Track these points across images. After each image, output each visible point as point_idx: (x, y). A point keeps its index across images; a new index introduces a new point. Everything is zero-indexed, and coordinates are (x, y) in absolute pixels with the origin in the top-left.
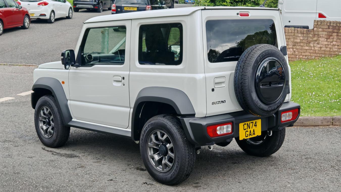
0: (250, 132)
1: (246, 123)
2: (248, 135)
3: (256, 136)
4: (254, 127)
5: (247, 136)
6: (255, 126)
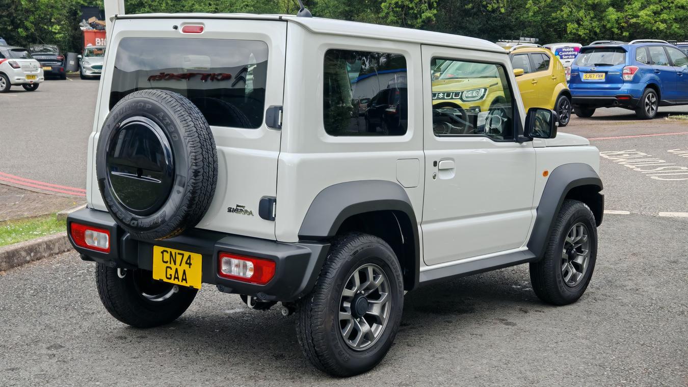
0: (177, 271)
1: (169, 250)
2: (171, 275)
3: (188, 285)
4: (185, 266)
5: (169, 276)
6: (186, 263)
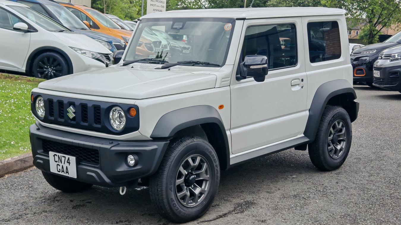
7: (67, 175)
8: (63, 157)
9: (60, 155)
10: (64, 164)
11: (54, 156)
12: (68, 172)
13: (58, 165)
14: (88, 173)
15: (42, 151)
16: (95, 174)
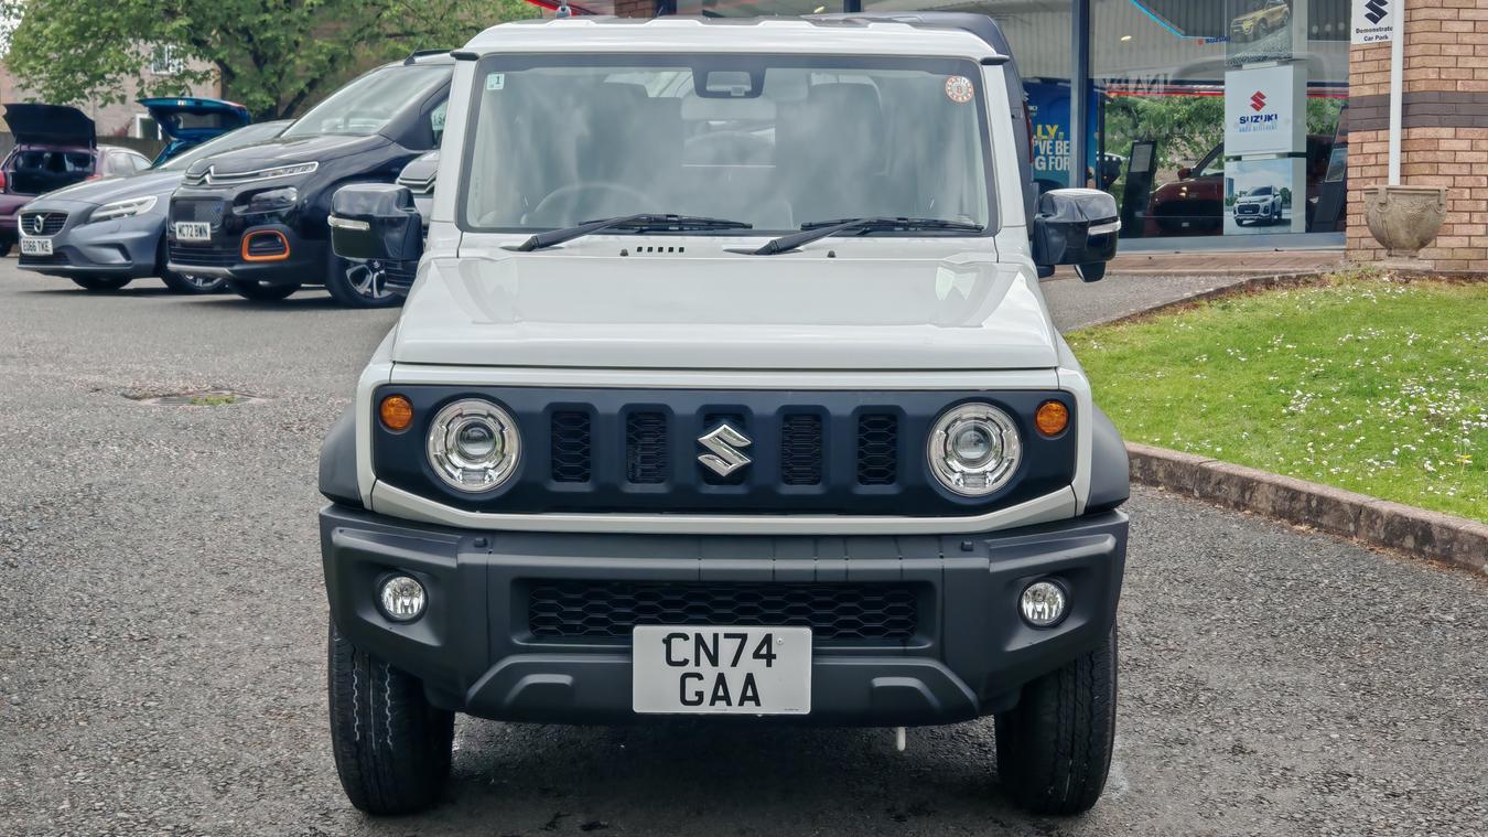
7: (749, 708)
8: (727, 636)
9: (707, 632)
10: (734, 664)
11: (667, 641)
12: (756, 699)
13: (684, 677)
14: (879, 682)
15: (528, 634)
16: (916, 677)
